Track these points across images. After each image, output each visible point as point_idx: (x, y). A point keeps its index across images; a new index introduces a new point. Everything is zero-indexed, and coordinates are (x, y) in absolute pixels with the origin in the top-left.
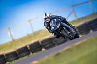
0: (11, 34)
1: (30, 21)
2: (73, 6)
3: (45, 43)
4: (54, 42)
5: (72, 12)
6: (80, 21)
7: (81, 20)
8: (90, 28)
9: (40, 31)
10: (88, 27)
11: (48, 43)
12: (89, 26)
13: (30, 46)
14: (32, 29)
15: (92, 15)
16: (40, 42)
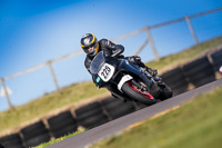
0: (6, 93)
1: (50, 62)
2: (149, 28)
3: (85, 115)
4: (105, 112)
5: (147, 42)
6: (166, 64)
7: (167, 60)
8: (187, 79)
9: (73, 85)
10: (184, 77)
11: (91, 113)
12: (185, 74)
13: (51, 120)
14: (55, 81)
15: (194, 48)
16: (73, 111)
